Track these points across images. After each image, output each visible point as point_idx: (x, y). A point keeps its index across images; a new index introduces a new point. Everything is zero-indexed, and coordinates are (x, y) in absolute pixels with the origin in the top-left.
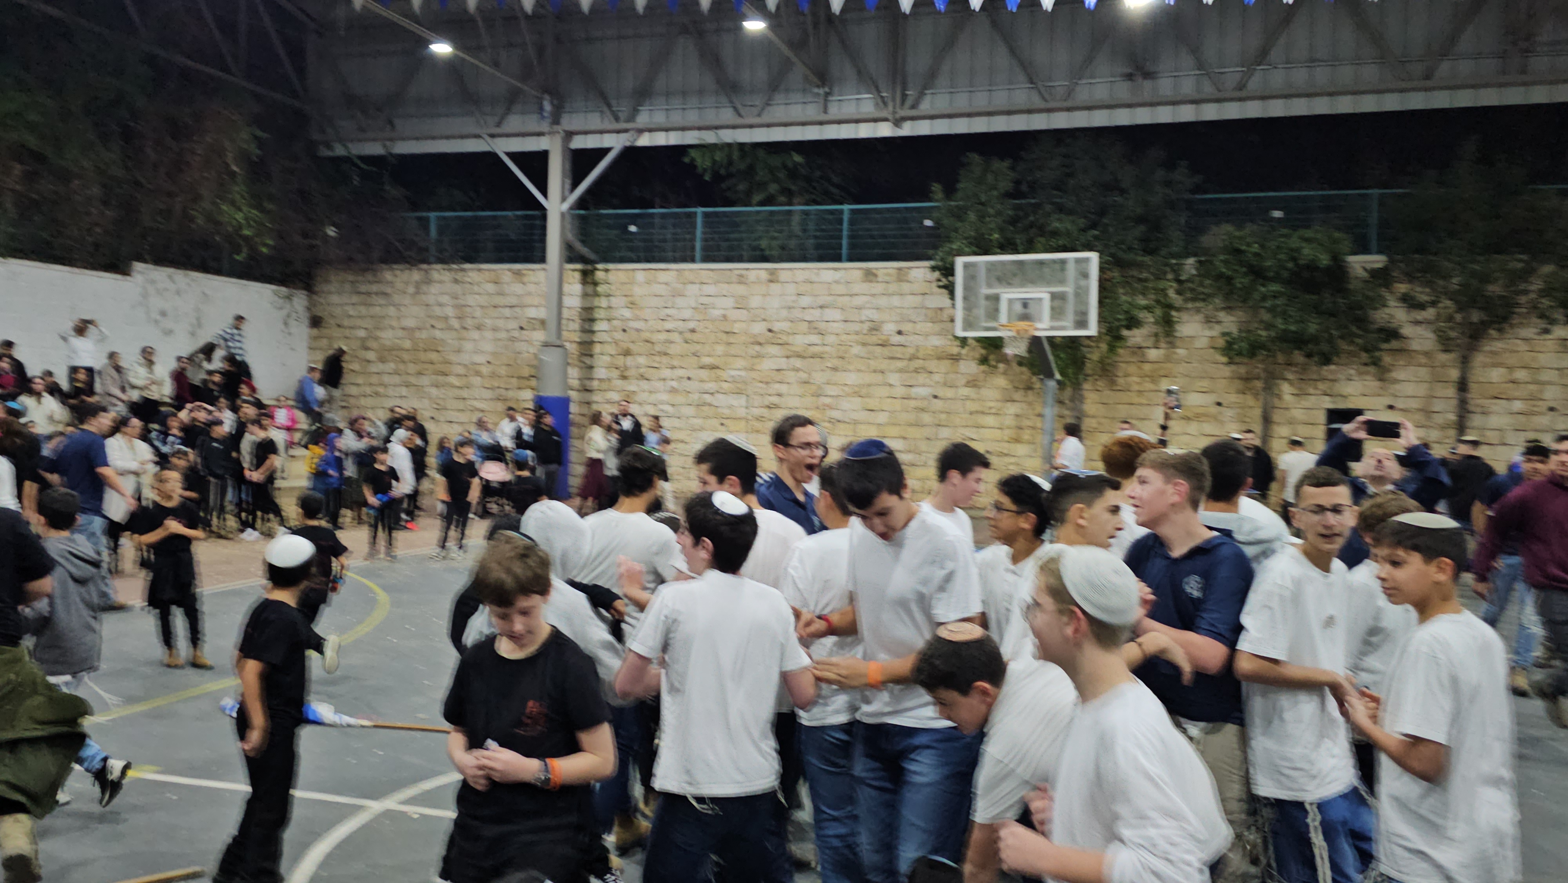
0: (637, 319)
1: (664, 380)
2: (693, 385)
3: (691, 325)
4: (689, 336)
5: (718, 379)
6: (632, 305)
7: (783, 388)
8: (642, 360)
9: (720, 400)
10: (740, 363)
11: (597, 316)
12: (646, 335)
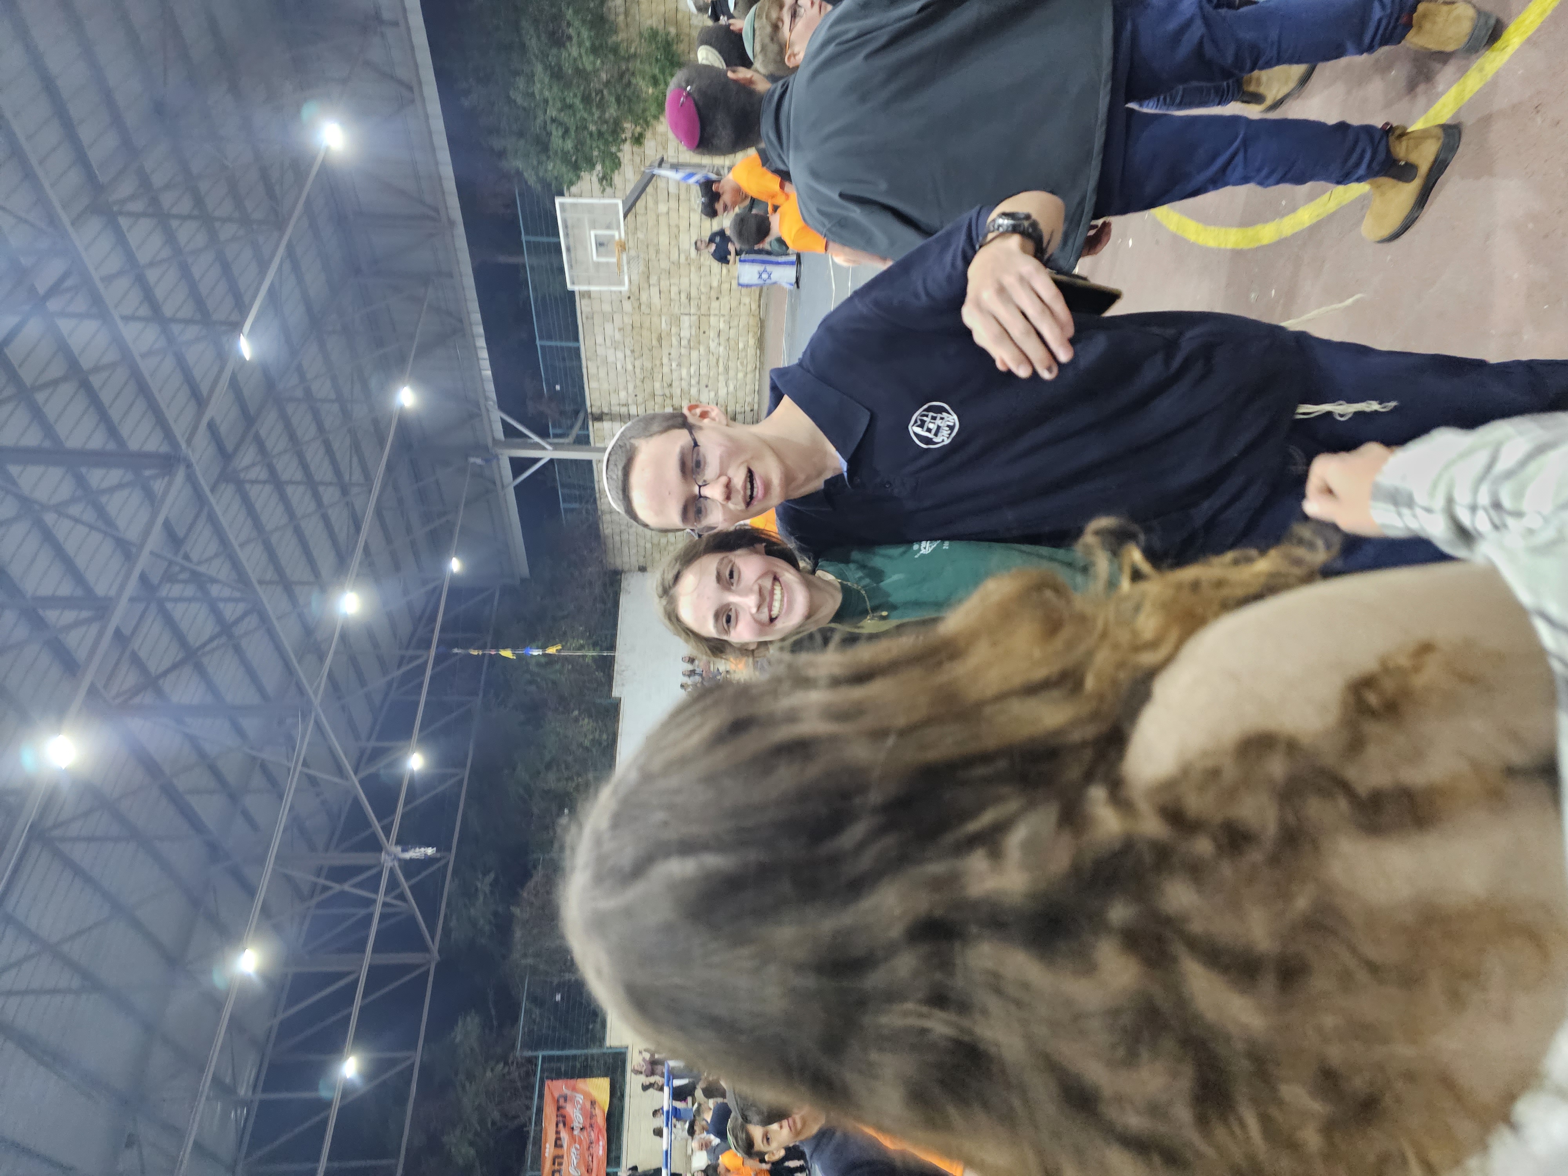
0: (626, 388)
1: (671, 370)
2: (674, 352)
3: (628, 352)
4: (637, 354)
5: (669, 334)
6: (617, 391)
7: (674, 290)
8: (657, 385)
9: (685, 333)
10: (655, 319)
11: (626, 412)
12: (639, 383)
